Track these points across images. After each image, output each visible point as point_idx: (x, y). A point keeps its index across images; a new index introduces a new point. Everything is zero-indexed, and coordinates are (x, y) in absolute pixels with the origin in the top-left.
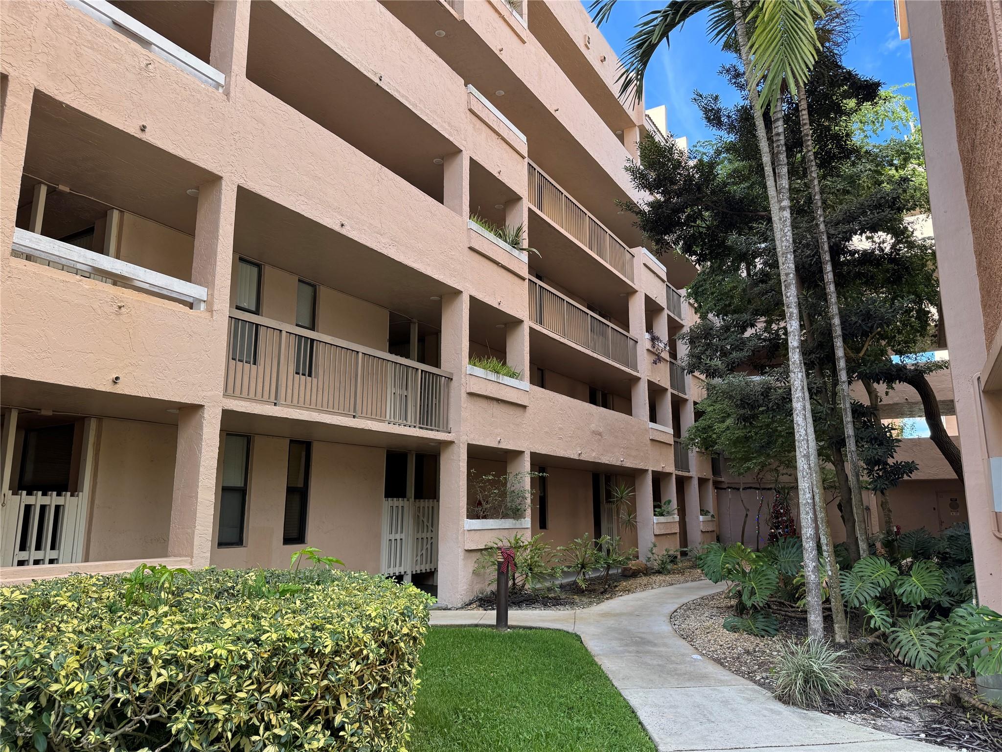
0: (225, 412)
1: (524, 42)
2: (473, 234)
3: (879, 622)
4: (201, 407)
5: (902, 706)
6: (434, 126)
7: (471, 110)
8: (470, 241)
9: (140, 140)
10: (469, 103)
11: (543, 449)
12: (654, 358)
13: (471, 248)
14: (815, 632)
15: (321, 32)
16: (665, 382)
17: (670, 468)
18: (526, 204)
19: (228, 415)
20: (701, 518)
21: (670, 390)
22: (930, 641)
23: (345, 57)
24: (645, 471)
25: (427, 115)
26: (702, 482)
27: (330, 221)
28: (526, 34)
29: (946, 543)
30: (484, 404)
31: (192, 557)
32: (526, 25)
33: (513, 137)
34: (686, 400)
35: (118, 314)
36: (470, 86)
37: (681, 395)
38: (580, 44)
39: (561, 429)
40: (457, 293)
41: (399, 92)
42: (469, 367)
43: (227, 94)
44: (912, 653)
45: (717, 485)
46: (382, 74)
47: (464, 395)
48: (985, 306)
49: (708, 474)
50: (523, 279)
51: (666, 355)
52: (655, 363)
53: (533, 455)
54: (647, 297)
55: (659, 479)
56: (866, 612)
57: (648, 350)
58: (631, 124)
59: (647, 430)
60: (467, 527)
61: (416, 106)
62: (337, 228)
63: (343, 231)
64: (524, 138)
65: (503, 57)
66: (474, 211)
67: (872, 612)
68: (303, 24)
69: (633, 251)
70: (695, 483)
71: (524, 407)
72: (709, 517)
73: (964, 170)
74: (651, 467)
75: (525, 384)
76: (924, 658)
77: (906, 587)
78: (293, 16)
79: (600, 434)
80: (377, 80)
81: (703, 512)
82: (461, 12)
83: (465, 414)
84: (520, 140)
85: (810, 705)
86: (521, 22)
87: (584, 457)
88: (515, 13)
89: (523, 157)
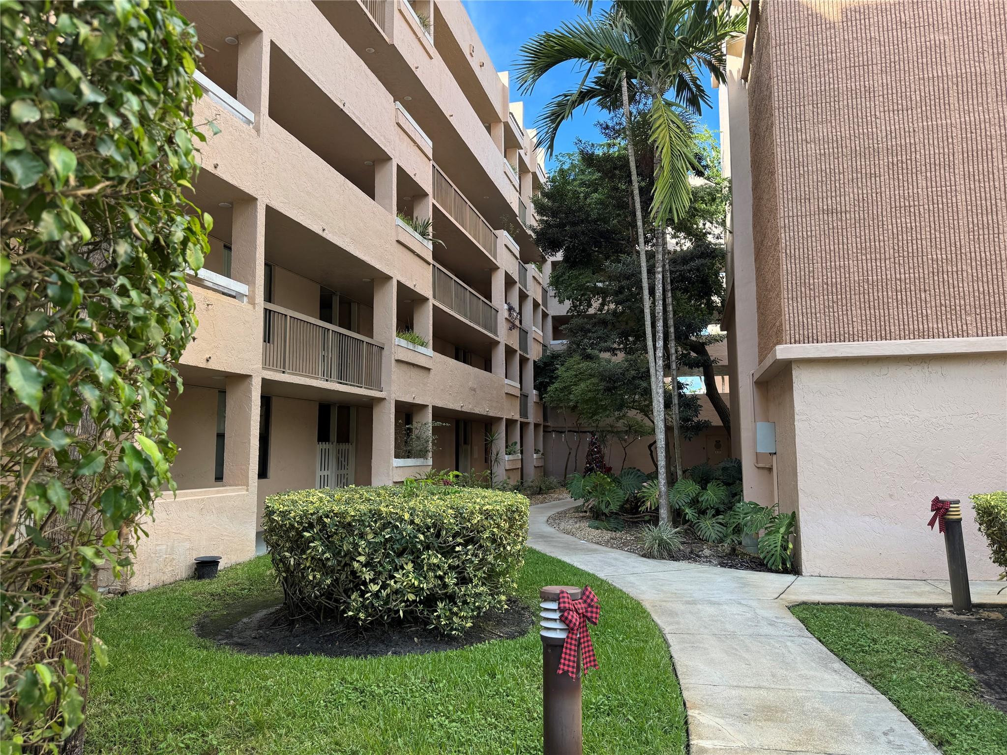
0: (264, 380)
1: (431, 58)
2: (400, 230)
3: (691, 516)
4: (250, 376)
5: (706, 557)
6: (376, 140)
7: (398, 124)
8: (397, 236)
9: (214, 175)
10: (397, 117)
11: (440, 404)
12: (510, 325)
13: (398, 242)
14: (663, 519)
15: (309, 71)
16: (516, 346)
17: (517, 417)
18: (431, 200)
19: (265, 382)
20: (535, 456)
21: (519, 352)
22: (718, 527)
23: (323, 89)
24: (500, 419)
25: (371, 131)
26: (536, 426)
27: (316, 228)
28: (433, 51)
29: (720, 472)
30: (404, 367)
31: (248, 486)
32: (432, 42)
33: (424, 143)
34: (528, 359)
35: (207, 310)
36: (398, 103)
37: (525, 355)
38: (466, 52)
39: (451, 386)
40: (389, 278)
41: (354, 114)
42: (397, 339)
43: (258, 130)
44: (708, 534)
45: (546, 431)
46: (345, 101)
47: (393, 362)
48: (759, 333)
49: (540, 420)
50: (429, 264)
51: (517, 323)
52: (510, 329)
53: (434, 407)
54: (506, 273)
55: (510, 423)
56: (684, 511)
57: (506, 319)
58: (498, 120)
59: (503, 386)
60: (395, 465)
61: (364, 124)
62: (320, 232)
63: (324, 235)
64: (430, 143)
65: (418, 73)
66: (400, 210)
67: (687, 511)
68: (300, 66)
69: (497, 232)
70: (532, 427)
71: (429, 369)
72: (540, 455)
73: (755, 248)
74: (505, 416)
75: (429, 351)
76: (714, 536)
77: (705, 497)
78: (294, 60)
79: (474, 390)
80: (341, 106)
81: (537, 452)
82: (392, 37)
83: (394, 377)
84: (427, 144)
85: (662, 558)
86: (429, 40)
87: (465, 409)
88: (426, 34)
89: (430, 160)
